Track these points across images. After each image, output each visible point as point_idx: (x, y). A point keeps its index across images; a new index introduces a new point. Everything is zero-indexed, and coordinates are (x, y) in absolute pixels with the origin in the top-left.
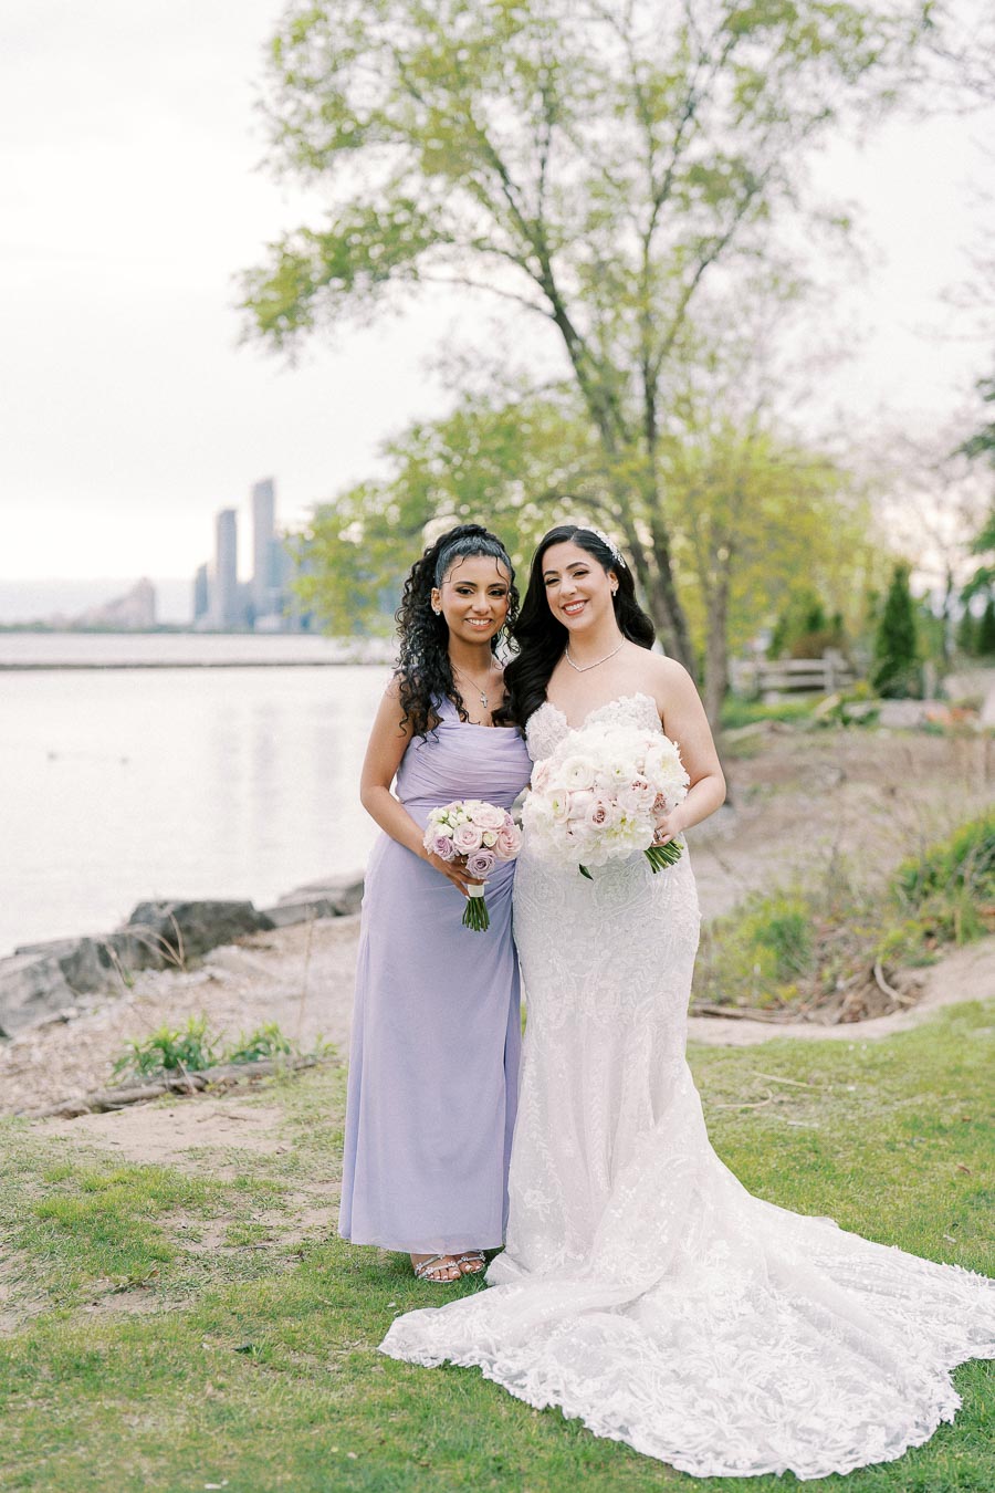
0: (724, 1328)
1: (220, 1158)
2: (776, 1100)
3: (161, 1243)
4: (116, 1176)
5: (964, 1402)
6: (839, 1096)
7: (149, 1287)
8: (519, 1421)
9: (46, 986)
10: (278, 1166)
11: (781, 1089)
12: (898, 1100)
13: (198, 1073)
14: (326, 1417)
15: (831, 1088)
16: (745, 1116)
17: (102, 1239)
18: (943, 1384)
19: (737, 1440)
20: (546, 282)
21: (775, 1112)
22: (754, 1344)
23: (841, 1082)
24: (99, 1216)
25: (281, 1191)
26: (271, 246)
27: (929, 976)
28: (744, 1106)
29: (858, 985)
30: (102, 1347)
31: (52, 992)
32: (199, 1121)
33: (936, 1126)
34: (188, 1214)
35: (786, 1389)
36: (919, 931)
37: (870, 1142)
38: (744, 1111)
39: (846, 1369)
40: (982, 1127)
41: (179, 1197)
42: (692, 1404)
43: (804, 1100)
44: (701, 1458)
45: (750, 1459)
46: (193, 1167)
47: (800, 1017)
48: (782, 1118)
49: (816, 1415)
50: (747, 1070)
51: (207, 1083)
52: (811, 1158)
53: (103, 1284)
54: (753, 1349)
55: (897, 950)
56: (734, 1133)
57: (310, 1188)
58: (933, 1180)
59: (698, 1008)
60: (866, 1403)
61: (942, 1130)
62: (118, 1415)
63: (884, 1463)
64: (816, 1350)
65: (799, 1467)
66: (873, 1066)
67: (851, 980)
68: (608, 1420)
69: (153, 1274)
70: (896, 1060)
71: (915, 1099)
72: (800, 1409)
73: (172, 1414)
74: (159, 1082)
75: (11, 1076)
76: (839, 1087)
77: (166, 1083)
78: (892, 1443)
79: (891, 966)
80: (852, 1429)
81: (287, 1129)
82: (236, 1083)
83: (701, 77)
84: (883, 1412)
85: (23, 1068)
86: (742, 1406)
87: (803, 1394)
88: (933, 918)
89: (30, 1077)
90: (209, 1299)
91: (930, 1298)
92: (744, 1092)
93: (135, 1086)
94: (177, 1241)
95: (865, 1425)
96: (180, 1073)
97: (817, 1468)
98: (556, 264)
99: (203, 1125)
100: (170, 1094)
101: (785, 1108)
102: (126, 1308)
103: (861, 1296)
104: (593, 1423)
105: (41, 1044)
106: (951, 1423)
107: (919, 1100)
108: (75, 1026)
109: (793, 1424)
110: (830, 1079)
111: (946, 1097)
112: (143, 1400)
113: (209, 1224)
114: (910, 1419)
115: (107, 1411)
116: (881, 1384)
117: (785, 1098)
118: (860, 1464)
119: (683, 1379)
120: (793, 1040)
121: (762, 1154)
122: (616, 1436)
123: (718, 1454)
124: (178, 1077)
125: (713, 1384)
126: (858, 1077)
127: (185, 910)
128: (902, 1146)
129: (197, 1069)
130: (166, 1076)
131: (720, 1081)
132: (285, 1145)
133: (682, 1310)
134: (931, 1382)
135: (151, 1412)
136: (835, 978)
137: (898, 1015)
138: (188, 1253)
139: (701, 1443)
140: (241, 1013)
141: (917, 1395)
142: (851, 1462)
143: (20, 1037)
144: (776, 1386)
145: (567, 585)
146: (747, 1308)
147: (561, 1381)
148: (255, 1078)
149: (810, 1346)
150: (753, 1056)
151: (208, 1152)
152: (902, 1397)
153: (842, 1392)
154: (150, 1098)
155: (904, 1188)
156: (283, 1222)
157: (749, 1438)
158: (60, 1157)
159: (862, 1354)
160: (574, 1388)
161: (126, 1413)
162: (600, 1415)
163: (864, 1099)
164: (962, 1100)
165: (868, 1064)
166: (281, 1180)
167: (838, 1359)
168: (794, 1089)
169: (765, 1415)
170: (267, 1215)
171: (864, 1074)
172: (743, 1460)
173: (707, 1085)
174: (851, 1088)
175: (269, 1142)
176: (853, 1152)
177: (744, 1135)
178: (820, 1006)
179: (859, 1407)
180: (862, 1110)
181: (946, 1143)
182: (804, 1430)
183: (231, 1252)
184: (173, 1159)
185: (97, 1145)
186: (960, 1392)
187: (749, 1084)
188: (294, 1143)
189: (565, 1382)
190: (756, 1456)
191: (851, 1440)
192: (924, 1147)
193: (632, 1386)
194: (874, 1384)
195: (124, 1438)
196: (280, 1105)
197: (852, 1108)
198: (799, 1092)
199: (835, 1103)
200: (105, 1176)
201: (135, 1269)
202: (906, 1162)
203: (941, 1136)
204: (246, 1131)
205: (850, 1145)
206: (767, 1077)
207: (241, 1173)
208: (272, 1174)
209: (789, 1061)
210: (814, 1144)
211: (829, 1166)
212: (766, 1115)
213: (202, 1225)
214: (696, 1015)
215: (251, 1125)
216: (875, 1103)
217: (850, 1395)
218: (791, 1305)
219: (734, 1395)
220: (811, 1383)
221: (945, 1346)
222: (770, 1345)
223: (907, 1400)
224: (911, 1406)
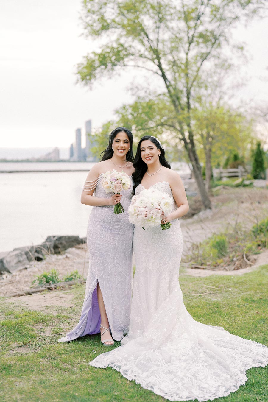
0: (184, 358)
1: (54, 309)
2: (209, 293)
3: (33, 333)
4: (24, 314)
5: (249, 379)
6: (226, 292)
7: (28, 345)
8: (124, 384)
9: (21, 259)
10: (69, 311)
11: (211, 289)
12: (243, 293)
13: (55, 284)
14: (71, 383)
15: (224, 289)
16: (200, 297)
17: (17, 332)
18: (243, 374)
19: (183, 390)
20: (160, 66)
21: (208, 296)
22: (191, 363)
23: (228, 287)
24: (18, 325)
25: (69, 318)
26: (84, 57)
27: (258, 257)
28: (200, 294)
29: (239, 259)
30: (12, 363)
31: (23, 261)
32: (51, 298)
33: (252, 300)
34: (42, 325)
35: (198, 375)
36: (256, 244)
37: (233, 305)
38: (200, 296)
39: (216, 370)
40: (264, 300)
41: (41, 320)
42: (172, 380)
43: (217, 292)
44: (172, 395)
45: (186, 396)
46: (46, 311)
47: (223, 268)
48: (210, 298)
49: (206, 383)
50: (202, 284)
51: (57, 287)
52: (216, 309)
53: (16, 345)
54: (191, 364)
55: (250, 250)
56: (196, 302)
58: (249, 316)
59: (193, 266)
60: (220, 380)
61: (254, 301)
62: (13, 382)
63: (223, 397)
64: (209, 364)
65: (199, 398)
66: (237, 283)
67: (237, 258)
68: (148, 384)
69: (29, 342)
70: (244, 281)
71: (247, 292)
72: (202, 381)
73: (28, 382)
74: (44, 287)
75: (10, 284)
76: (227, 289)
77: (46, 287)
78: (226, 391)
79: (248, 254)
80: (216, 387)
81: (74, 301)
82: (65, 287)
83: (202, 9)
84: (224, 382)
85: (13, 282)
86: (186, 380)
87: (203, 377)
88: (260, 241)
89: (15, 284)
90: (44, 349)
91: (244, 350)
92: (200, 290)
93: (38, 288)
94: (38, 332)
95: (219, 386)
96: (50, 284)
97: (204, 398)
98: (162, 61)
99: (52, 299)
100: (47, 290)
101: (211, 295)
102: (22, 351)
103: (224, 349)
104: (144, 386)
105: (19, 275)
106: (244, 385)
107: (249, 293)
108: (29, 270)
109: (199, 386)
110: (225, 287)
111: (256, 292)
112: (21, 378)
113: (47, 328)
114: (232, 384)
115: (11, 381)
116: (226, 374)
117: (212, 292)
118: (217, 397)
119: (170, 372)
120: (217, 275)
121: (202, 308)
122: (149, 389)
123: (177, 394)
124: (49, 285)
125: (179, 374)
126: (232, 286)
127: (60, 238)
128: (242, 306)
130: (46, 284)
131: (194, 287)
132: (74, 306)
133: (173, 352)
134: (240, 374)
135: (23, 381)
136: (233, 257)
137: (248, 268)
138: (40, 336)
139: (173, 391)
140: (73, 266)
141: (235, 378)
142: (214, 396)
143: (14, 273)
144: (196, 375)
145: (147, 152)
146: (191, 352)
147: (137, 373)
148: (70, 286)
149: (207, 363)
150: (204, 280)
151: (51, 307)
152: (231, 378)
153: (214, 377)
154: (42, 291)
155: (241, 318)
156: (68, 327)
157: (186, 390)
158: (11, 308)
159: (221, 366)
160: (140, 375)
161: (16, 382)
162: (146, 383)
163: (234, 292)
164: (261, 293)
165: (236, 282)
166: (69, 315)
167: (214, 367)
168: (214, 290)
169: (192, 384)
170: (64, 325)
171: (234, 285)
172: (185, 395)
173: (190, 288)
174: (230, 289)
175: (69, 304)
176: (228, 308)
177: (198, 303)
178: (229, 265)
179: (218, 381)
180: (233, 295)
181: (255, 305)
182: (202, 387)
183: (52, 335)
184: (43, 309)
185: (22, 305)
186: (247, 377)
187: (202, 288)
188: (75, 304)
189: (138, 373)
190: (188, 395)
191: (215, 390)
192: (248, 306)
193: (156, 375)
194: (224, 375)
195: (14, 389)
196: (73, 294)
197: (230, 295)
198: (216, 290)
199: (225, 293)
200: (22, 314)
201: (25, 340)
202: (242, 310)
203: (253, 303)
204: (63, 301)
205: (227, 306)
206: (207, 286)
207: (59, 313)
208: (67, 313)
209: (214, 281)
210: (217, 305)
211: (221, 312)
212: (206, 297)
213: (46, 328)
214: (192, 268)
215: (65, 299)
216: (236, 293)
217: (216, 377)
218: (204, 352)
219: (184, 377)
220: (206, 374)
221: (246, 363)
222: (196, 363)
223: (232, 379)
224: (233, 381)
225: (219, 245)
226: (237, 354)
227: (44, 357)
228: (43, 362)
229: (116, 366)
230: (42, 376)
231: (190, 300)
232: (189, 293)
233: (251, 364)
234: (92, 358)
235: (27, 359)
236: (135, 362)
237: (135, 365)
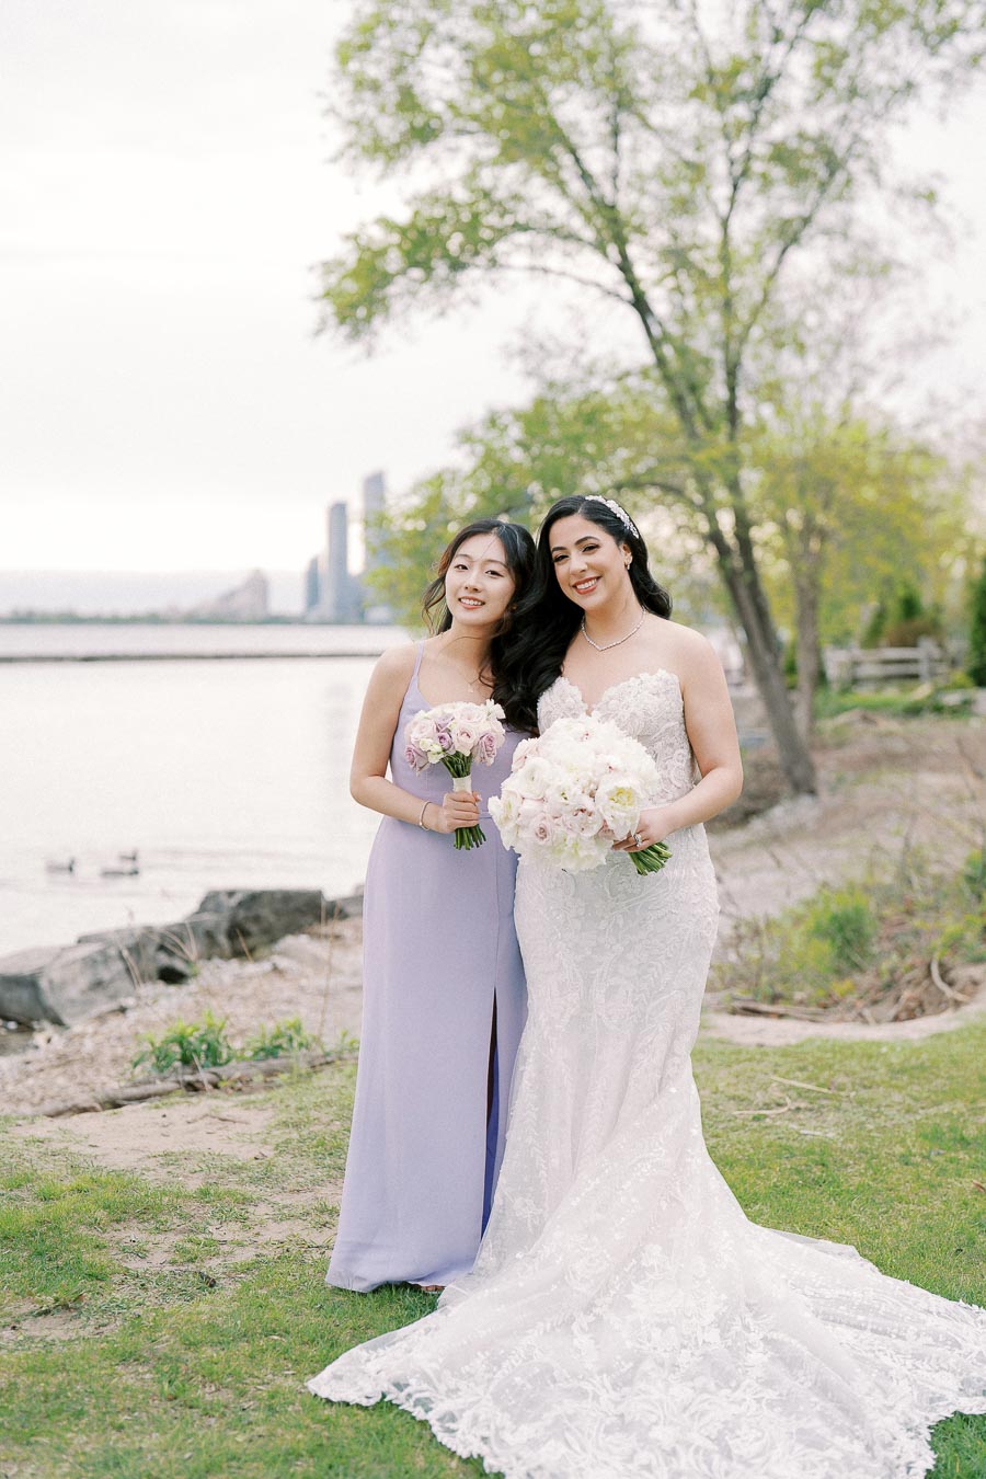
1: (192, 1165)
2: (793, 1108)
3: (100, 1259)
4: (76, 1182)
5: (938, 1460)
6: (861, 1103)
7: (76, 1309)
8: (434, 1473)
10: (250, 1174)
11: (800, 1095)
12: (923, 1108)
13: (214, 1069)
14: (225, 1466)
15: (853, 1094)
16: (755, 1124)
17: (40, 1254)
20: (625, 268)
21: (790, 1120)
23: (865, 1087)
24: (44, 1229)
25: (246, 1200)
27: (985, 973)
28: (757, 1113)
29: (916, 981)
30: (3, 1380)
32: (188, 1122)
33: (958, 1137)
34: (140, 1226)
35: (738, 1441)
36: (979, 924)
37: (883, 1155)
38: (756, 1119)
39: (809, 1420)
41: (133, 1207)
42: (630, 1459)
43: (823, 1107)
46: (162, 1173)
47: (854, 1013)
48: (795, 1126)
50: (766, 1074)
51: (222, 1079)
52: (817, 1171)
53: (27, 1307)
54: (709, 1393)
55: (955, 945)
56: (739, 1143)
57: (277, 1199)
58: (944, 1199)
59: (738, 1004)
60: (822, 1461)
61: (964, 1142)
64: (781, 1395)
66: (903, 1071)
67: (910, 976)
69: (81, 1295)
70: (928, 1064)
71: (941, 1107)
72: (751, 1464)
74: (173, 1078)
76: (865, 1094)
77: (180, 1078)
79: (949, 960)
81: (275, 1133)
82: (252, 1081)
84: (841, 1471)
86: (685, 1460)
87: (756, 1447)
90: (133, 1325)
92: (760, 1097)
93: (148, 1082)
94: (119, 1257)
96: (195, 1069)
98: (634, 250)
99: (190, 1127)
100: (183, 1091)
101: (801, 1116)
102: (46, 1332)
103: (848, 1335)
107: (946, 1108)
110: (853, 1084)
111: (975, 1106)
113: (160, 1238)
116: (847, 1439)
117: (803, 1105)
119: (623, 1425)
120: (827, 1040)
121: (765, 1167)
124: (192, 1074)
125: (656, 1433)
126: (883, 1082)
127: (254, 898)
128: (918, 1159)
129: (215, 1064)
130: (180, 1071)
131: (736, 1085)
132: (269, 1152)
134: (904, 1438)
136: (893, 973)
137: (949, 1014)
138: (128, 1270)
144: (726, 1438)
145: (577, 561)
147: (493, 1427)
148: (271, 1075)
149: (775, 1390)
150: (777, 1059)
151: (182, 1157)
152: (869, 1455)
153: (798, 1447)
154: (162, 1094)
155: (912, 1207)
156: (240, 1236)
158: (28, 1161)
159: (832, 1402)
160: (507, 1436)
162: (524, 1469)
163: (887, 1106)
165: (898, 1067)
166: (250, 1190)
167: (802, 1408)
168: (813, 1095)
170: (225, 1226)
171: (891, 1079)
173: (721, 1089)
175: (253, 1146)
176: (863, 1166)
177: (748, 1146)
178: (875, 1002)
179: (814, 1466)
181: (967, 1158)
184: (151, 1163)
185: (74, 1148)
186: (934, 1448)
187: (765, 1090)
188: (277, 1148)
189: (497, 1429)
192: (941, 1159)
193: (567, 1435)
194: (838, 1440)
196: (274, 1106)
197: (873, 1116)
198: (819, 1098)
199: (855, 1110)
200: (66, 1183)
201: (64, 1288)
202: (919, 1177)
203: (962, 1149)
204: (230, 1134)
205: (861, 1158)
206: (787, 1082)
207: (210, 1181)
208: (242, 1182)
209: (813, 1064)
210: (823, 1157)
211: (835, 1181)
212: (778, 1123)
213: (152, 1238)
214: (734, 1012)
215: (238, 1128)
216: (898, 1111)
217: (808, 1451)
218: (765, 1339)
219: (678, 1447)
220: (767, 1434)
221: (931, 1395)
222: (730, 1388)
223: (874, 1458)
224: (877, 1465)
225: (841, 929)
226: (898, 1353)
227: (129, 1357)
228: (127, 1377)
229: (413, 1399)
230: (114, 1435)
231: (717, 1136)
232: (716, 1106)
233: (951, 1397)
234: (317, 1362)
235: (64, 1364)
236: (490, 1380)
237: (488, 1396)
